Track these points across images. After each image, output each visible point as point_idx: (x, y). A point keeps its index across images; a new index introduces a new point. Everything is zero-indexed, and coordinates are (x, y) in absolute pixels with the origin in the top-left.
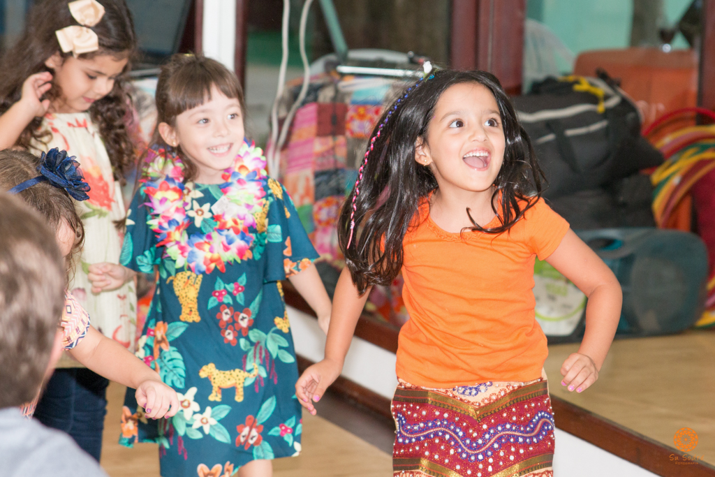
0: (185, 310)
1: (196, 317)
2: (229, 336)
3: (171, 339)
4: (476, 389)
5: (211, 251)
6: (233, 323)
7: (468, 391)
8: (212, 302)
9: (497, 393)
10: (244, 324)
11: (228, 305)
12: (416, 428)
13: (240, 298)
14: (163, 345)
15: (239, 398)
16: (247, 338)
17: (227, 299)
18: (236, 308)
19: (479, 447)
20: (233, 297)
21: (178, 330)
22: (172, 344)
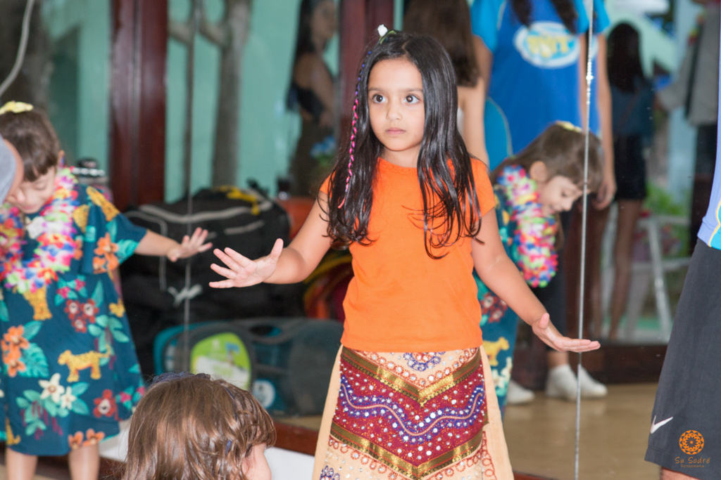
0: (37, 310)
1: (47, 315)
2: (79, 325)
3: (30, 337)
4: (425, 364)
5: (43, 266)
6: (81, 314)
7: (417, 366)
8: (59, 299)
9: (443, 370)
10: (90, 312)
11: (73, 300)
12: (361, 400)
13: (83, 291)
14: (22, 346)
15: (96, 375)
16: (96, 325)
17: (71, 295)
18: (81, 301)
19: (420, 429)
20: (76, 291)
21: (34, 329)
22: (31, 341)
